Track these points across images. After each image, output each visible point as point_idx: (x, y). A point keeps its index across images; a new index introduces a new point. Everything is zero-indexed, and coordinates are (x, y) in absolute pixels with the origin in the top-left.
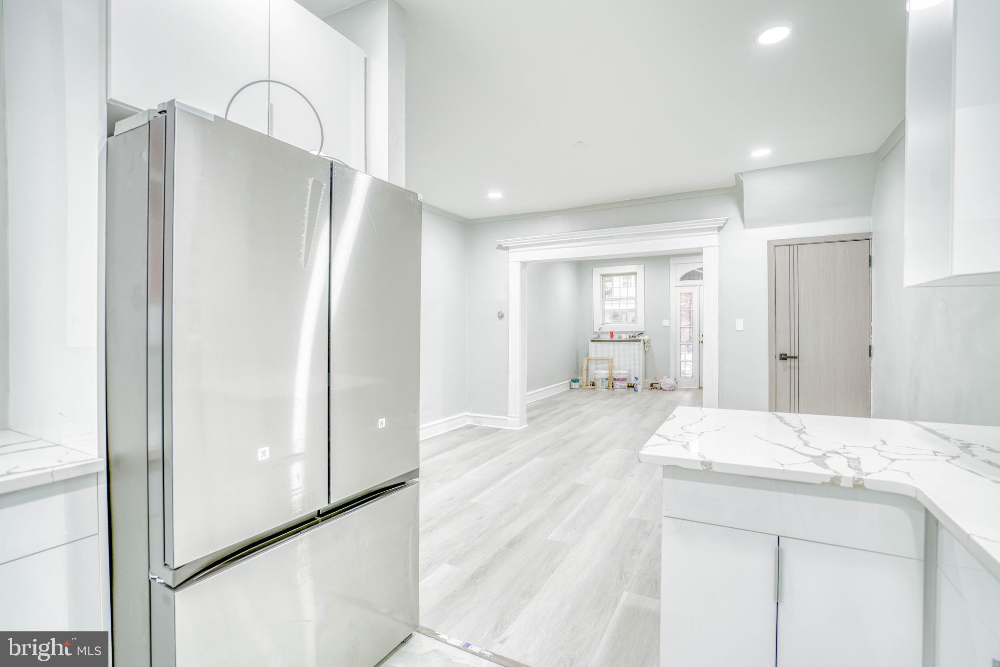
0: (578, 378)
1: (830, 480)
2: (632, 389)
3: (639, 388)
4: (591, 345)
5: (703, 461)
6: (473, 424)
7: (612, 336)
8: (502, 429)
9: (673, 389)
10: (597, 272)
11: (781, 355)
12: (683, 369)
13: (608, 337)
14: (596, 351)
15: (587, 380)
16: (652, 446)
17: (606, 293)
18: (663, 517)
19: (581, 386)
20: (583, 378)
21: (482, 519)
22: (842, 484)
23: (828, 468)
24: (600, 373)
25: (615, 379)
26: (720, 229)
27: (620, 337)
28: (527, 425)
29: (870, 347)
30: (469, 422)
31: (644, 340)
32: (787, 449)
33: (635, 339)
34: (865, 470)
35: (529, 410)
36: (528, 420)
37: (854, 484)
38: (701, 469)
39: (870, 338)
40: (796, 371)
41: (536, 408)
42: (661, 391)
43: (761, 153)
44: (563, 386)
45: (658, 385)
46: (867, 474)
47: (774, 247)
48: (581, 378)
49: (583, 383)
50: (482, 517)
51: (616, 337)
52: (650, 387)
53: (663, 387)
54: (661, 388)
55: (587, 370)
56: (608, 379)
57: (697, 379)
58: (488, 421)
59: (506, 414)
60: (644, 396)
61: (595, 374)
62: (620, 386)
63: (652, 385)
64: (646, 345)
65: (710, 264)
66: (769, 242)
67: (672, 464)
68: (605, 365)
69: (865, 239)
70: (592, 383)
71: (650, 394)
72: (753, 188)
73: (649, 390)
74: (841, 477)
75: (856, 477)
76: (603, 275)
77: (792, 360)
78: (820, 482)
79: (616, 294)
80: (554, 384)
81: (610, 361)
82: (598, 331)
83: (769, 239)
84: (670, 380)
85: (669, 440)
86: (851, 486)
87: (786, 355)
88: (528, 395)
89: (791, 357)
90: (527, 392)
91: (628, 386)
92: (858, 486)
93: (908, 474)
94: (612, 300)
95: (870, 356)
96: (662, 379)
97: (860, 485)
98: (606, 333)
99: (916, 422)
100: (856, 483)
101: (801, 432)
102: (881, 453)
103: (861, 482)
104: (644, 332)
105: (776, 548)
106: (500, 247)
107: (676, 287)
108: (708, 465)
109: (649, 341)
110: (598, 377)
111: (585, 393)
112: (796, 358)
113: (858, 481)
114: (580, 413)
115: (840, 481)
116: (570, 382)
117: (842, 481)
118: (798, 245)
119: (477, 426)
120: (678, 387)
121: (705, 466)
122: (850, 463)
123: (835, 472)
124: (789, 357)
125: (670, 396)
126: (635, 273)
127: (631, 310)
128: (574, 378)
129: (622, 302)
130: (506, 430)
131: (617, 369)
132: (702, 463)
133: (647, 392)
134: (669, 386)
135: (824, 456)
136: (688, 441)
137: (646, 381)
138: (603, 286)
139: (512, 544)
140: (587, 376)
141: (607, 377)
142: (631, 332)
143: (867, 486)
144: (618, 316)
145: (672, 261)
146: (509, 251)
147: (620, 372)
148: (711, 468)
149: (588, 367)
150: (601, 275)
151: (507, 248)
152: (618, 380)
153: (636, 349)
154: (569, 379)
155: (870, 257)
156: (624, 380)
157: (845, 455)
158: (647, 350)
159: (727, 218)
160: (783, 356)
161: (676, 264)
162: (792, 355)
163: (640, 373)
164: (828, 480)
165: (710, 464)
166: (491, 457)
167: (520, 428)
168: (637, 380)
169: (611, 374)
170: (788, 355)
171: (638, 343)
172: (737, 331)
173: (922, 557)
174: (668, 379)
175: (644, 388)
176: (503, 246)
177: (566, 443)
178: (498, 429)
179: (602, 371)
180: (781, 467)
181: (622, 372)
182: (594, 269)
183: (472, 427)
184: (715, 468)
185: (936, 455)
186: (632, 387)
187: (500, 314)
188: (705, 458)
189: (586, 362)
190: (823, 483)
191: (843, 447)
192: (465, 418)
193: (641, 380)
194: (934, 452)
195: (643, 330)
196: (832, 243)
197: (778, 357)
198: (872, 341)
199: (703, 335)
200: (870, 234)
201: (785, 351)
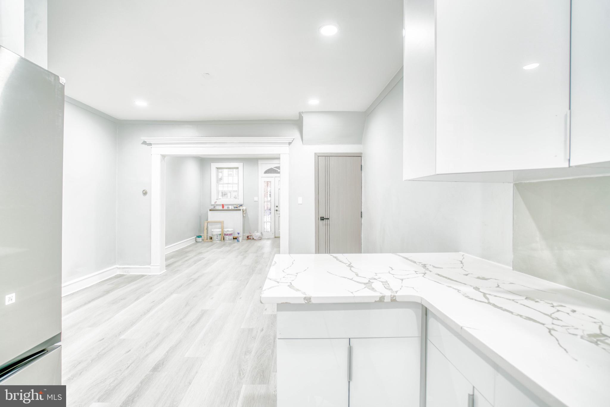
0: (201, 235)
1: (379, 298)
2: (236, 240)
3: (240, 239)
4: (210, 213)
5: (305, 297)
6: (122, 273)
7: (223, 207)
8: (146, 275)
9: (260, 239)
10: (214, 166)
11: (321, 217)
12: (265, 227)
13: (221, 208)
14: (213, 216)
15: (207, 235)
16: (268, 289)
17: (219, 180)
18: (277, 339)
19: (203, 240)
20: (204, 235)
21: (130, 352)
22: (385, 301)
23: (376, 291)
24: (216, 231)
25: (225, 235)
26: (290, 143)
27: (228, 208)
28: (166, 271)
29: (361, 212)
30: (119, 272)
31: (243, 210)
32: (349, 280)
33: (237, 209)
34: (394, 290)
35: (167, 259)
36: (167, 266)
37: (391, 300)
38: (304, 302)
39: (361, 208)
40: (328, 226)
41: (172, 257)
42: (253, 240)
43: (314, 102)
44: (190, 241)
45: (251, 237)
46: (396, 292)
47: (318, 156)
48: (203, 234)
49: (204, 238)
50: (130, 350)
51: (225, 208)
52: (247, 238)
53: (255, 238)
54: (253, 239)
55: (207, 229)
56: (221, 235)
57: (273, 232)
58: (134, 270)
59: (150, 264)
60: (243, 244)
61: (212, 232)
62: (228, 239)
63: (248, 237)
64: (244, 212)
65: (284, 164)
66: (315, 154)
67: (284, 302)
68: (219, 226)
69: (359, 156)
70: (210, 238)
71: (247, 243)
72: (308, 121)
73: (247, 240)
74: (384, 296)
75: (392, 295)
76: (217, 168)
77: (326, 220)
78: (374, 301)
79: (225, 180)
80: (184, 240)
81: (222, 223)
82: (214, 204)
83: (315, 152)
84: (259, 234)
85: (278, 282)
86: (390, 300)
87: (323, 217)
88: (166, 249)
89: (326, 219)
90: (166, 246)
91: (234, 238)
92: (393, 300)
93: (413, 288)
94: (223, 184)
95: (361, 217)
96: (254, 233)
97: (394, 299)
98: (219, 205)
99: (398, 254)
100: (392, 299)
101: (350, 266)
102: (395, 276)
103: (394, 298)
104: (243, 204)
105: (348, 347)
106: (144, 143)
107: (262, 177)
108: (308, 299)
109: (246, 210)
110: (214, 233)
111: (206, 244)
112: (328, 219)
113: (393, 297)
114: (203, 258)
115: (384, 299)
116: (196, 238)
117: (385, 299)
118: (330, 156)
119: (126, 275)
120: (263, 237)
121: (306, 300)
122: (385, 286)
123: (381, 293)
124: (325, 219)
125: (259, 244)
126: (237, 168)
127: (234, 191)
128: (198, 235)
129: (229, 185)
130: (149, 275)
131: (227, 228)
132: (305, 298)
133: (245, 241)
134: (258, 237)
135: (370, 282)
136: (291, 281)
137: (244, 234)
138: (217, 176)
139: (156, 369)
140: (207, 233)
141: (220, 233)
142: (235, 204)
143: (398, 300)
144: (226, 194)
145: (260, 162)
146: (151, 146)
147: (229, 230)
148: (310, 301)
149: (207, 227)
150: (216, 168)
151: (150, 144)
152: (227, 235)
153: (238, 215)
154: (195, 236)
155: (361, 165)
156: (231, 235)
157: (379, 279)
158: (245, 215)
159: (294, 137)
160: (322, 218)
161: (262, 164)
162: (326, 218)
163: (240, 230)
164: (378, 299)
165: (310, 298)
166: (138, 299)
167: (161, 273)
168: (239, 234)
169: (223, 231)
170: (325, 218)
171: (239, 211)
172: (298, 204)
173: (420, 336)
174: (257, 233)
175: (243, 239)
176: (147, 142)
177: (194, 280)
178: (143, 276)
179: (217, 229)
180: (351, 295)
181: (230, 230)
182: (211, 164)
183: (121, 276)
184: (313, 301)
185: (417, 274)
186: (236, 238)
187: (144, 192)
188: (306, 295)
189: (206, 224)
190: (376, 301)
191: (375, 274)
192: (115, 270)
193: (241, 234)
194: (415, 272)
195: (242, 203)
196: (345, 157)
197: (320, 219)
198: (362, 209)
199: (277, 207)
200: (361, 153)
201: (323, 215)
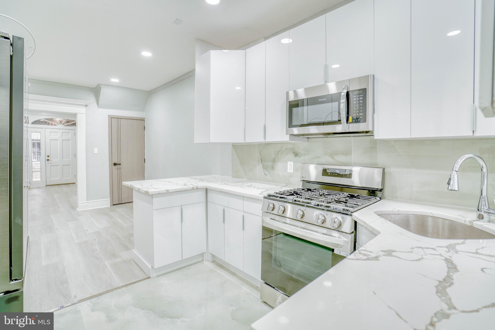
11: (114, 164)
26: (86, 106)
29: (145, 159)
40: (120, 170)
43: (115, 80)
47: (111, 118)
57: (44, 181)
65: (82, 122)
66: (109, 116)
69: (143, 120)
77: (118, 165)
83: (109, 114)
87: (116, 163)
89: (118, 164)
95: (145, 162)
112: (120, 164)
118: (120, 118)
155: (144, 127)
159: (90, 102)
162: (118, 163)
170: (117, 163)
172: (95, 153)
196: (132, 120)
197: (113, 164)
198: (145, 157)
199: (48, 156)
200: (144, 118)
201: (116, 162)
